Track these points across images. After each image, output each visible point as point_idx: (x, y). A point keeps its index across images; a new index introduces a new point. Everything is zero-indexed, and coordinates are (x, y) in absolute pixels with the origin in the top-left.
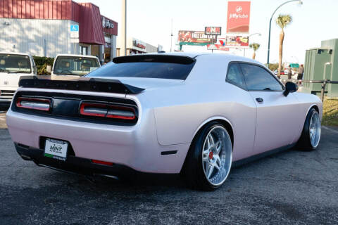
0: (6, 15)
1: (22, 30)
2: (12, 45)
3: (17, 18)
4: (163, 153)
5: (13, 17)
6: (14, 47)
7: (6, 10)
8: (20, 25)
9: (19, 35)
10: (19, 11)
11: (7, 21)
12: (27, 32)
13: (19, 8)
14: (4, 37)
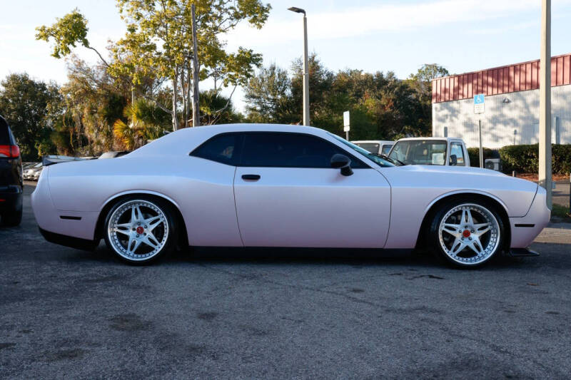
0: (506, 89)
1: (527, 107)
2: (513, 130)
3: (520, 90)
4: (62, 217)
5: (515, 90)
6: (515, 133)
7: (506, 82)
8: (524, 100)
9: (523, 114)
10: (523, 80)
11: (508, 96)
12: (532, 110)
13: (523, 75)
14: (501, 119)
